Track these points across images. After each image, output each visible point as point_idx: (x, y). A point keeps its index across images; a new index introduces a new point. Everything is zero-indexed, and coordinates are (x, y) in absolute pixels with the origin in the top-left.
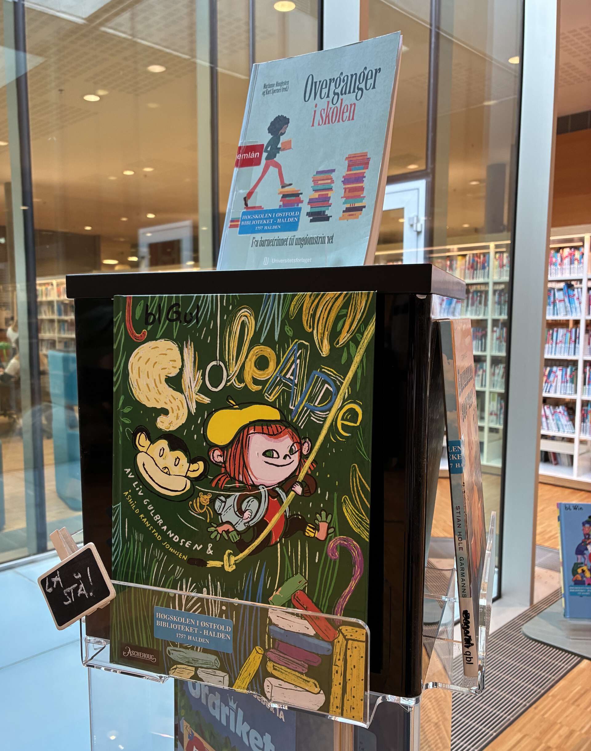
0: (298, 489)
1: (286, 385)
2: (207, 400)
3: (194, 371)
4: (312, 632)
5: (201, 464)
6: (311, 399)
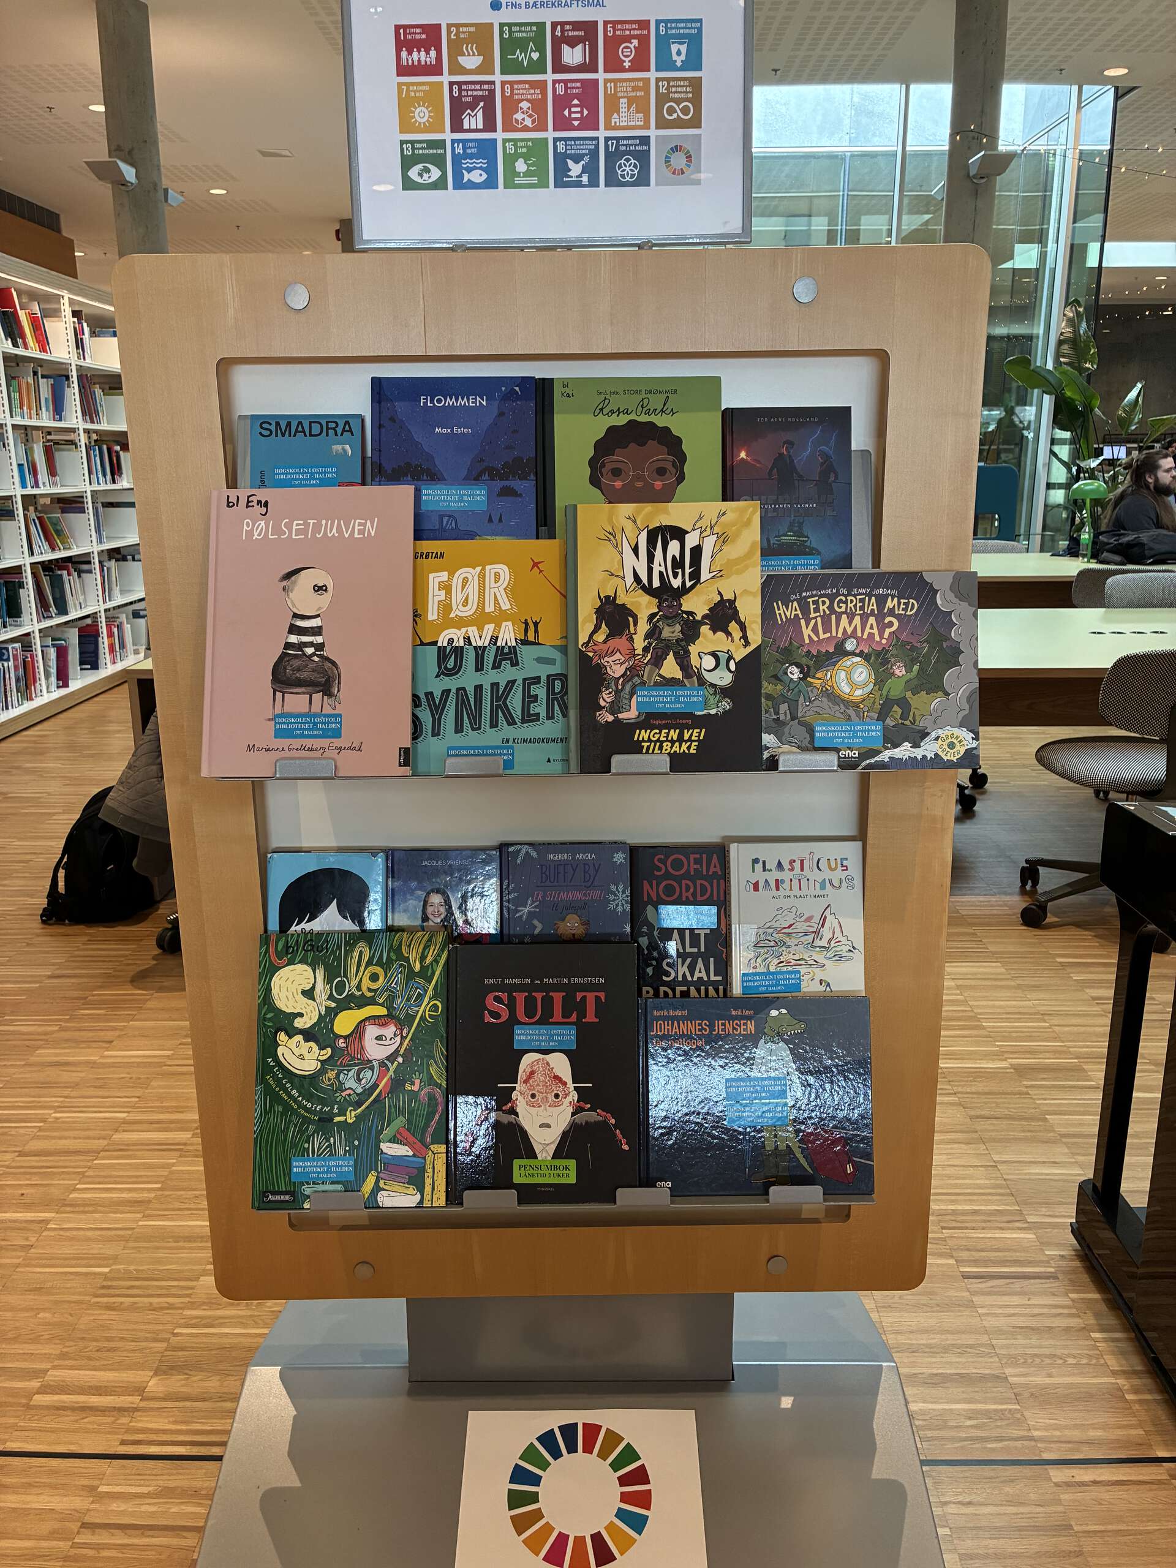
0: (400, 1060)
1: (391, 991)
2: (334, 1005)
3: (324, 985)
4: (411, 1153)
5: (329, 1050)
6: (408, 1000)
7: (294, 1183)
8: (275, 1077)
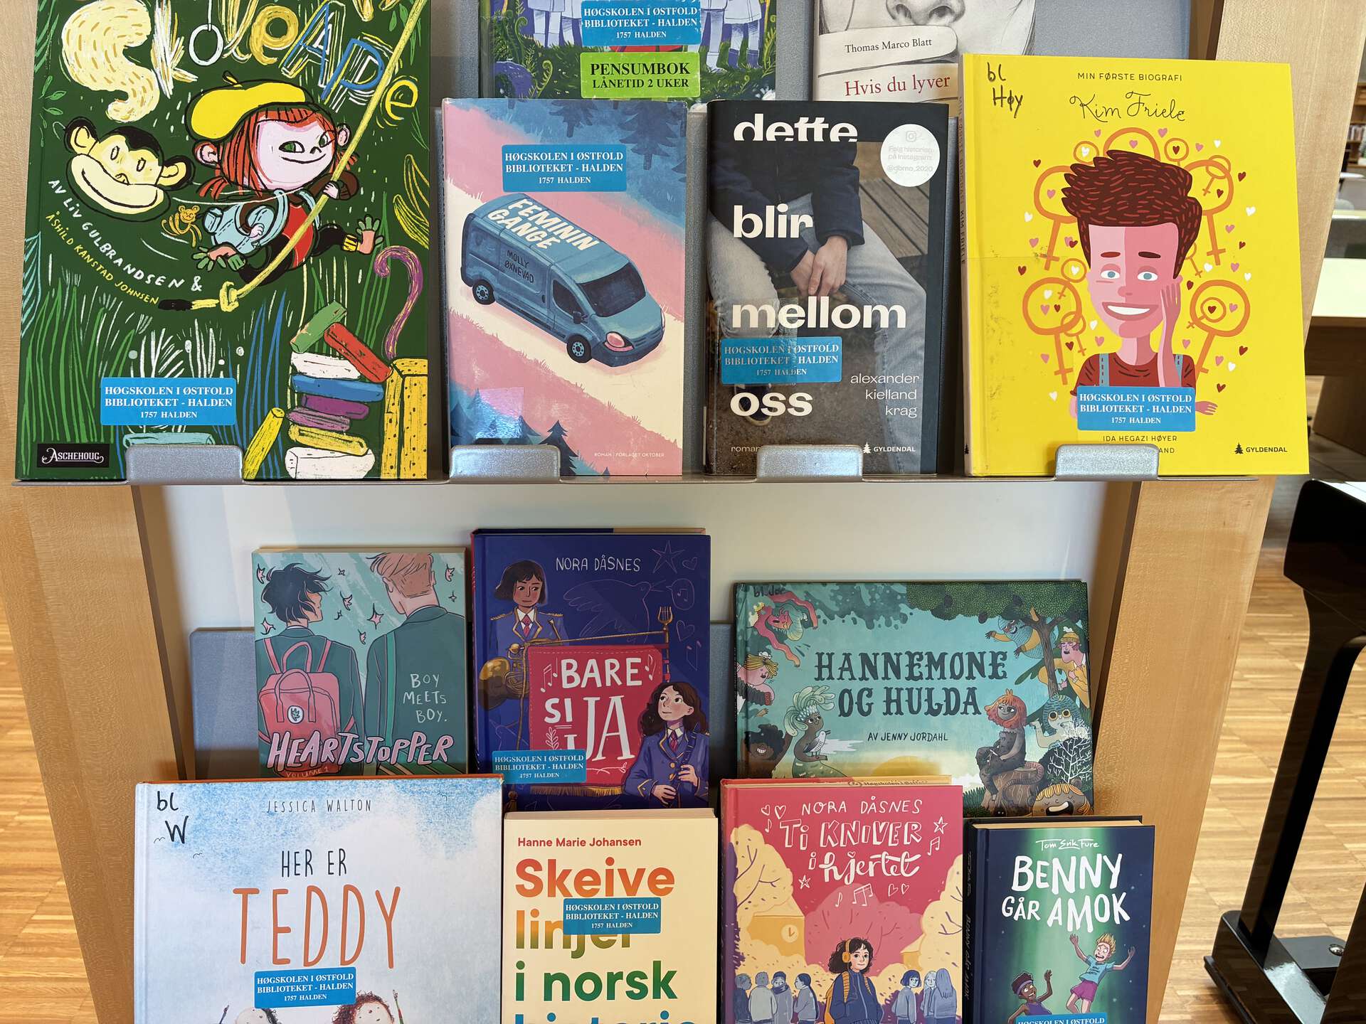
0: (333, 191)
2: (191, 78)
3: (171, 39)
4: (355, 374)
6: (349, 75)
7: (107, 428)
8: (66, 218)
